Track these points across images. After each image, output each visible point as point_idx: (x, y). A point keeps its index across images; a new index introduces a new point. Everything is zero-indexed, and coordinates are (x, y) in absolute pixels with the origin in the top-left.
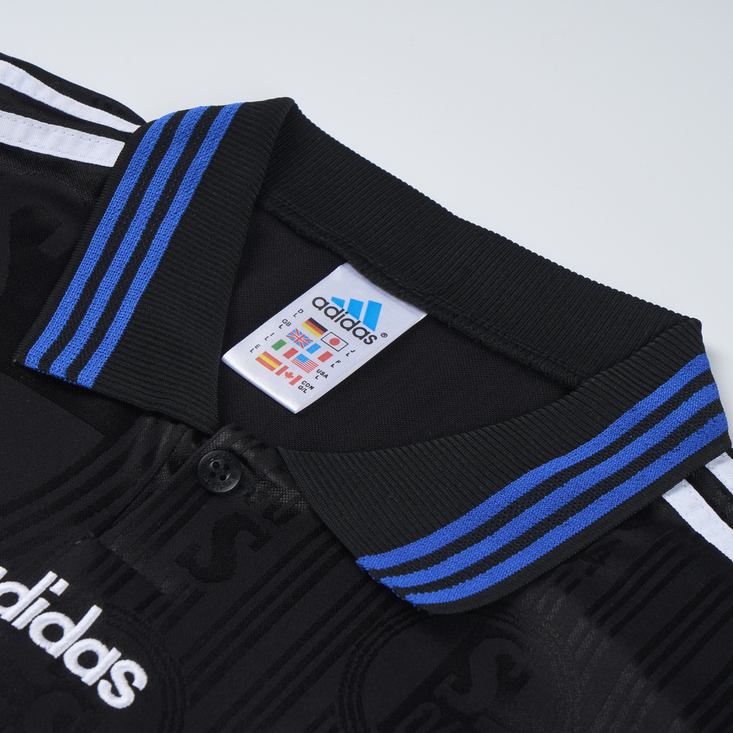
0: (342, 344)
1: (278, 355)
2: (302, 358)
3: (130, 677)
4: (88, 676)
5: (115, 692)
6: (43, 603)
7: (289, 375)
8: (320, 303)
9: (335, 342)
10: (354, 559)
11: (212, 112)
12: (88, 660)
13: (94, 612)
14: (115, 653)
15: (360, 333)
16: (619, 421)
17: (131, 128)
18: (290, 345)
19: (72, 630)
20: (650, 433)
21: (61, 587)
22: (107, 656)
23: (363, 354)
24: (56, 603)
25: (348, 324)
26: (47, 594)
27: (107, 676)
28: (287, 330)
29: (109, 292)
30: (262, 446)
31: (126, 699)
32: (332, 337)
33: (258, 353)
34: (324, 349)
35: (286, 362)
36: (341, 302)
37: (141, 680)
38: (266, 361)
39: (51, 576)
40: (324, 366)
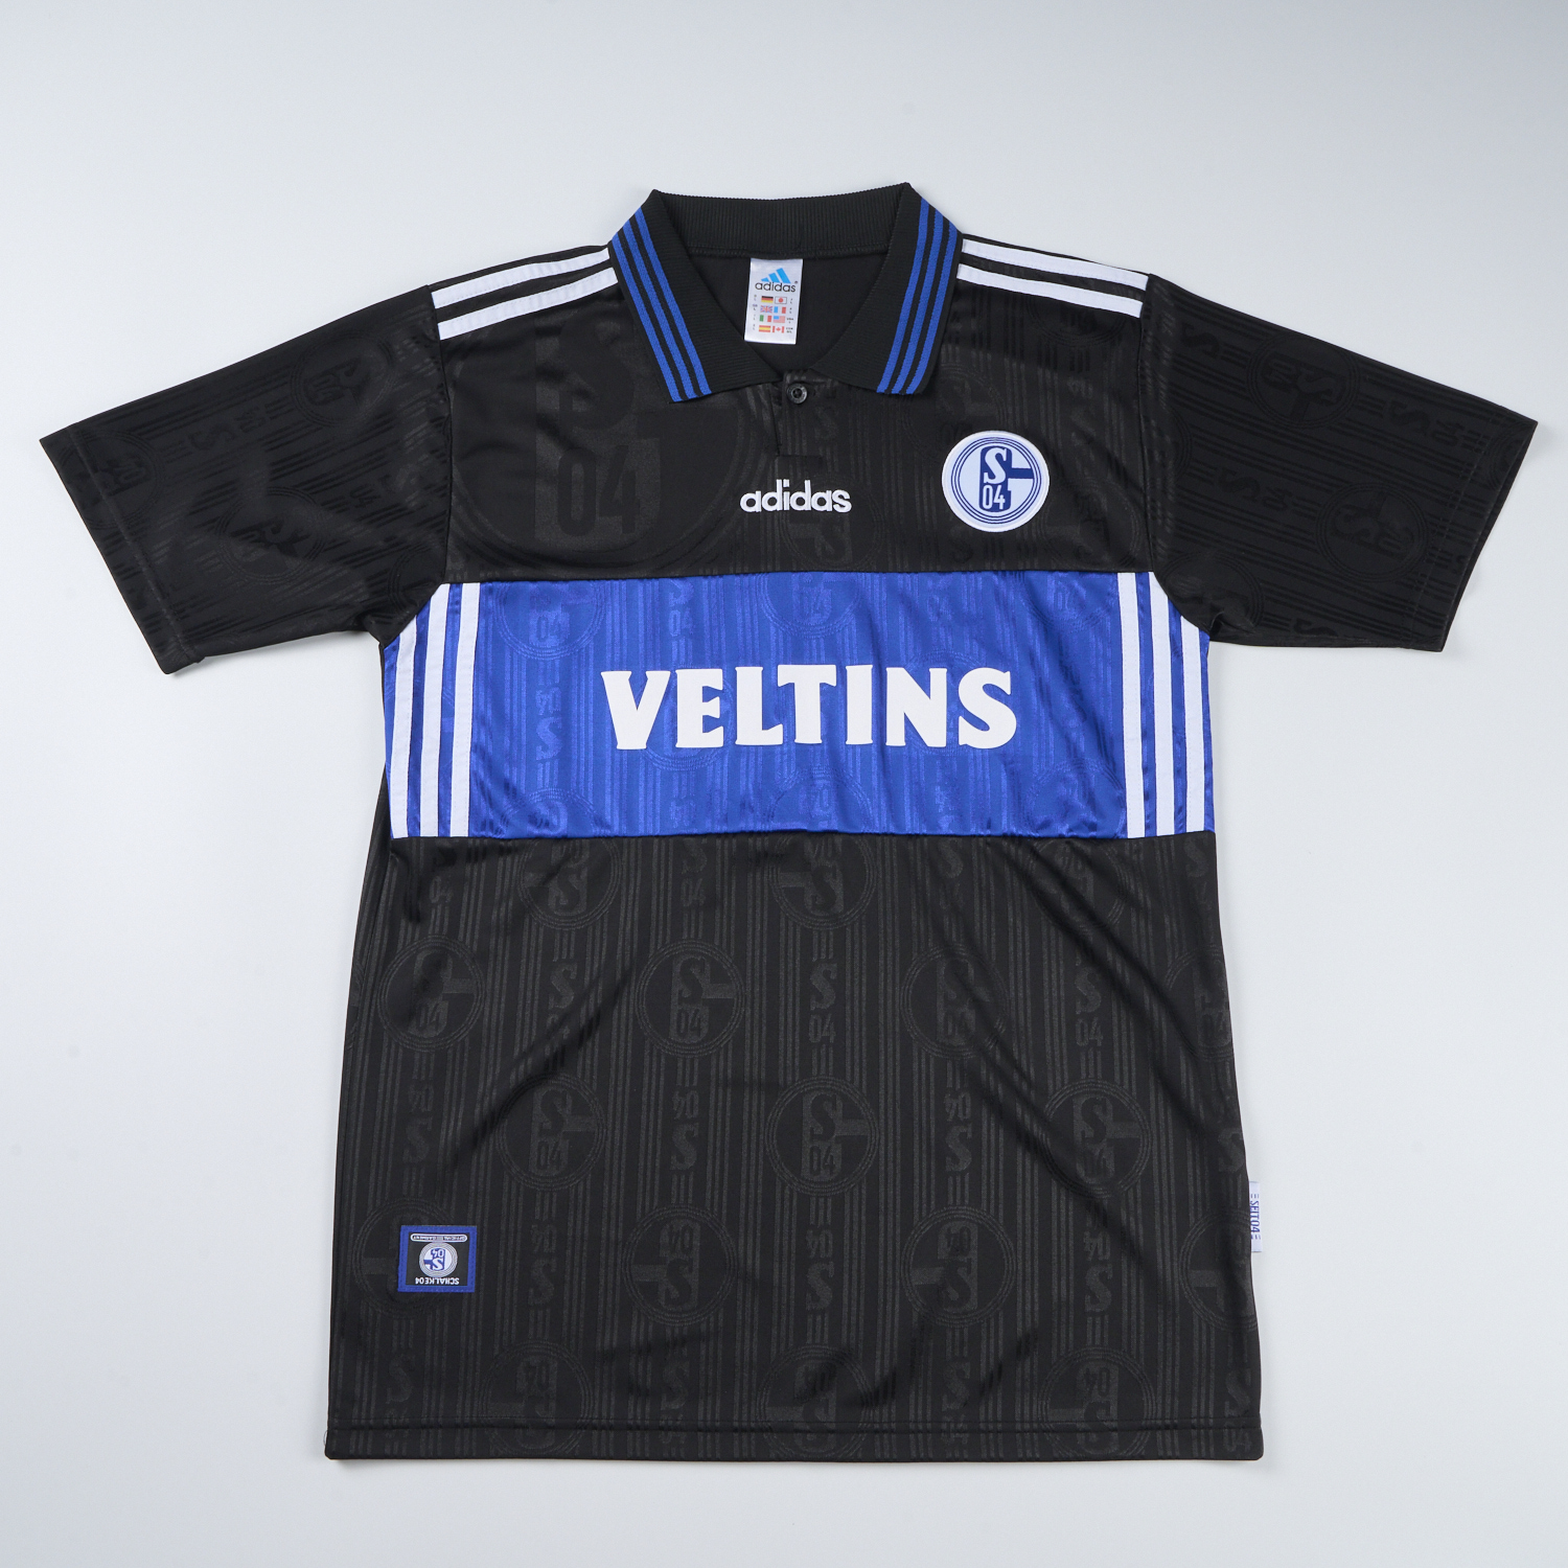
0: (784, 299)
1: (765, 323)
2: (775, 317)
3: (841, 497)
4: (828, 507)
5: (842, 506)
6: (787, 494)
7: (778, 329)
8: (759, 286)
9: (781, 300)
10: (875, 391)
11: (633, 220)
12: (822, 502)
13: (807, 484)
14: (829, 492)
15: (786, 288)
16: (916, 256)
17: (604, 255)
18: (766, 315)
19: (806, 495)
20: (932, 252)
21: (787, 483)
22: (827, 495)
23: (796, 297)
24: (791, 490)
25: (778, 288)
26: (785, 489)
27: (834, 503)
28: (758, 308)
29: (675, 345)
30: (805, 371)
31: (848, 507)
32: (777, 299)
33: (757, 328)
34: (780, 307)
35: (772, 324)
36: (766, 280)
37: (847, 496)
38: (763, 329)
39: (779, 482)
40: (787, 315)
